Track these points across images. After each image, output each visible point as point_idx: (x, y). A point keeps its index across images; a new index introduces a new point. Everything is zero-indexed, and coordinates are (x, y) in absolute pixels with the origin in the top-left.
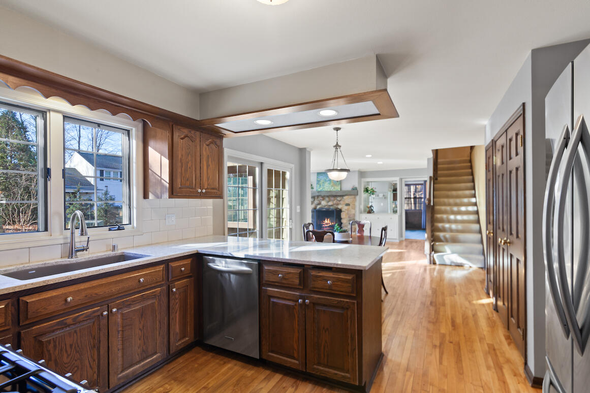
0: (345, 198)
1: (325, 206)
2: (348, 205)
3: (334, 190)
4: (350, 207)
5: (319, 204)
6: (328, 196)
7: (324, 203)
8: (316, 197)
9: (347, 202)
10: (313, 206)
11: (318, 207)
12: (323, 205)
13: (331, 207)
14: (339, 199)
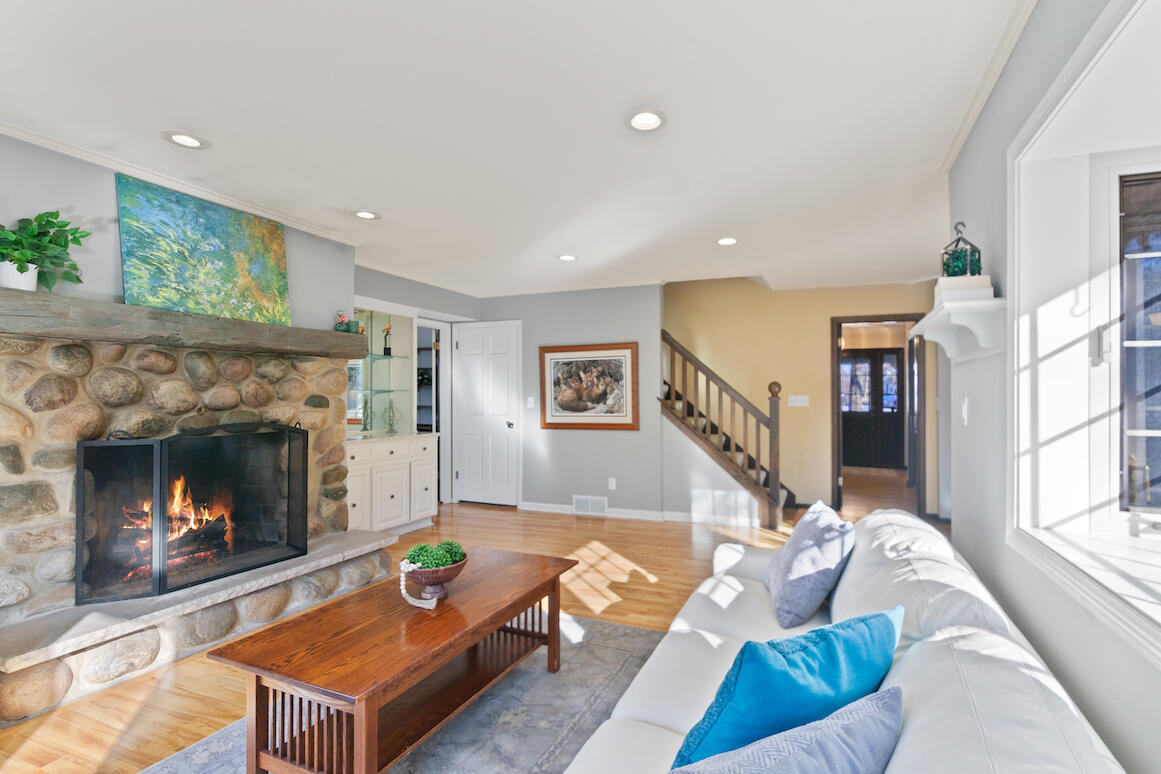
0: (309, 366)
1: (178, 413)
2: (318, 402)
3: (257, 318)
4: (331, 412)
5: (136, 399)
6: (205, 351)
7: (170, 392)
8: (104, 352)
9: (313, 388)
10: (82, 415)
11: (128, 421)
12: (171, 404)
13: (225, 418)
14: (272, 369)
